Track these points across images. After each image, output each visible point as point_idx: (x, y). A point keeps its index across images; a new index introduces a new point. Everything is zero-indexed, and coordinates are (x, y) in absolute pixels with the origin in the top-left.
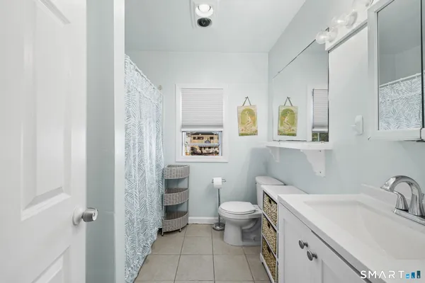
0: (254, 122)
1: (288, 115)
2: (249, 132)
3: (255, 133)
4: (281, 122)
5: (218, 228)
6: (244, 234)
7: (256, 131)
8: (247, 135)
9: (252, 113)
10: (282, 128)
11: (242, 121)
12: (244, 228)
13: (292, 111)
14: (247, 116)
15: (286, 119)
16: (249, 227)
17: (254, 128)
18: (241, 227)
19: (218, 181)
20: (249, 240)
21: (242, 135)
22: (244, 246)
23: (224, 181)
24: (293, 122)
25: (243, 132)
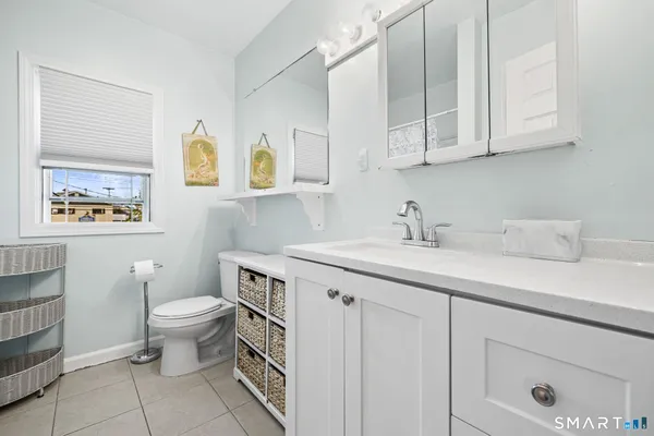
0: (213, 164)
1: (263, 159)
2: (203, 180)
3: (214, 183)
4: (255, 169)
5: (144, 358)
6: (202, 351)
7: (217, 180)
8: (201, 184)
9: (209, 149)
10: (256, 179)
11: (190, 159)
12: (201, 339)
13: (269, 155)
14: (200, 153)
15: (262, 165)
16: (211, 334)
17: (212, 174)
18: (197, 339)
19: (144, 267)
20: (210, 357)
21: (193, 184)
22: (203, 369)
23: (158, 266)
24: (271, 170)
25: (194, 180)
